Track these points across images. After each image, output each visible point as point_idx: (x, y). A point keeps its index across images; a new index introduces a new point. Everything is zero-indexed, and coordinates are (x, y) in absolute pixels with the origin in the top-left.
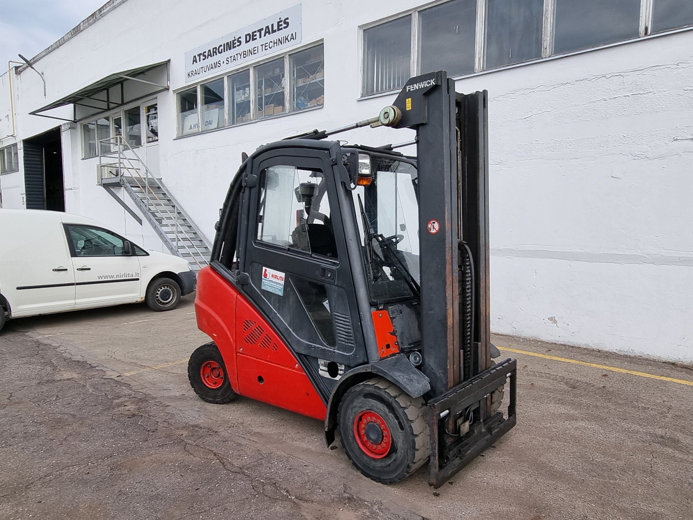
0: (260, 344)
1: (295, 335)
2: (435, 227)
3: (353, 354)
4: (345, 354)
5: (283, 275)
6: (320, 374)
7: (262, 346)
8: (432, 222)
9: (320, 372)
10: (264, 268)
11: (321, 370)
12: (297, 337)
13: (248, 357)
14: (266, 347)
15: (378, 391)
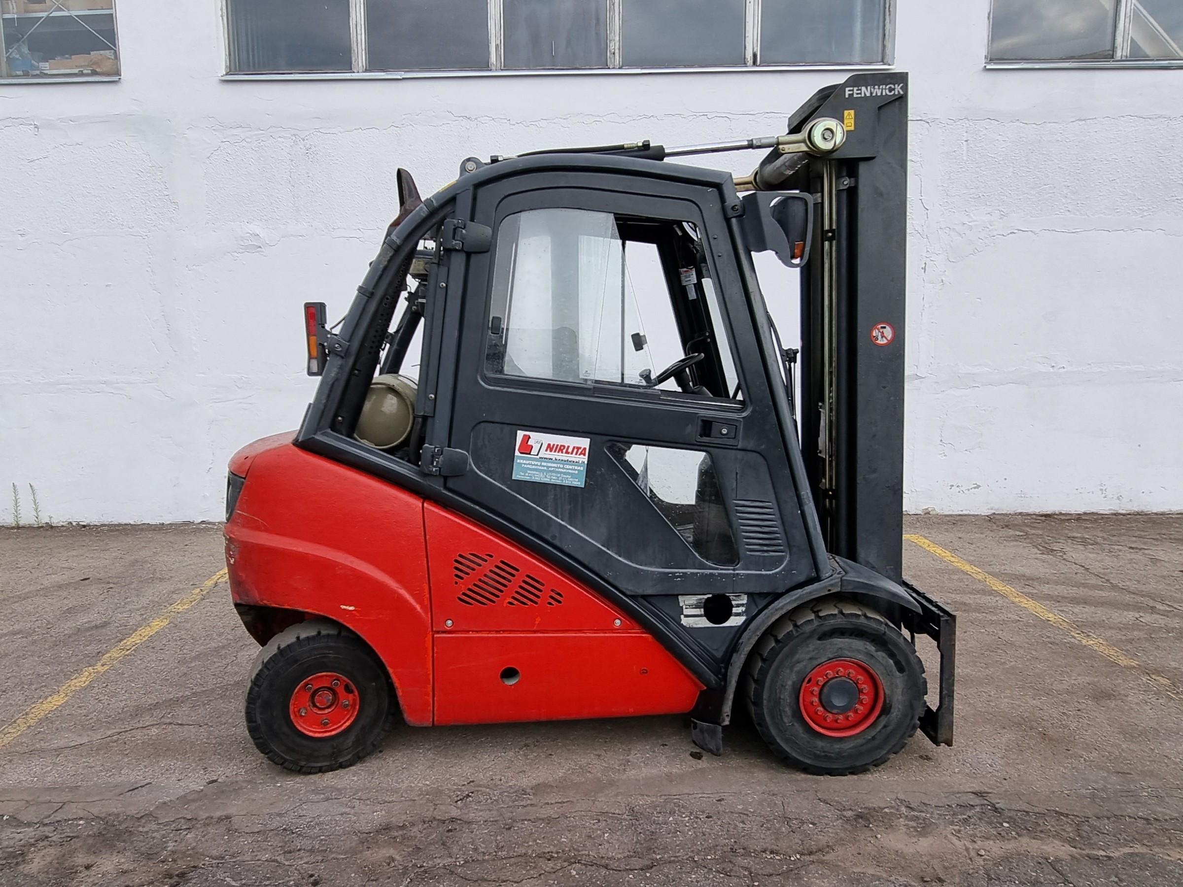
0: (511, 600)
1: (626, 562)
2: (885, 335)
3: (783, 570)
4: (764, 573)
5: (584, 443)
6: (684, 624)
7: (515, 602)
8: (880, 326)
9: (685, 621)
10: (520, 434)
11: (686, 616)
12: (630, 564)
13: (471, 635)
14: (529, 603)
15: (854, 620)
